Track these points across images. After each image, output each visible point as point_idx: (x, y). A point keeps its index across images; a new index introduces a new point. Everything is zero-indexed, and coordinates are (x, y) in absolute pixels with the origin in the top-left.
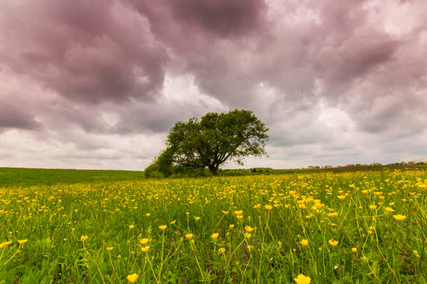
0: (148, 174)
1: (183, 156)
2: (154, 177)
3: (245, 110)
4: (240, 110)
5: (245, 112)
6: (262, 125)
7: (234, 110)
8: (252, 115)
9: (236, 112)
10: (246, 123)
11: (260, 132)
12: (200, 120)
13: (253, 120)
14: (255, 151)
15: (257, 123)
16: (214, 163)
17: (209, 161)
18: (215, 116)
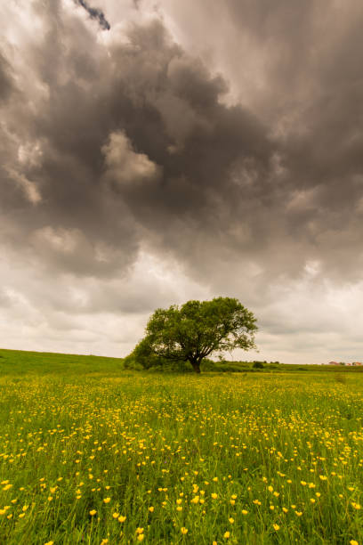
1: (162, 346)
2: (132, 368)
3: (230, 297)
4: (224, 297)
5: (229, 300)
6: (250, 314)
7: (217, 298)
8: (238, 303)
9: (219, 300)
10: (232, 312)
11: (248, 322)
12: (180, 309)
13: (239, 308)
14: (243, 344)
15: (244, 312)
16: (196, 356)
17: (191, 354)
18: (197, 303)
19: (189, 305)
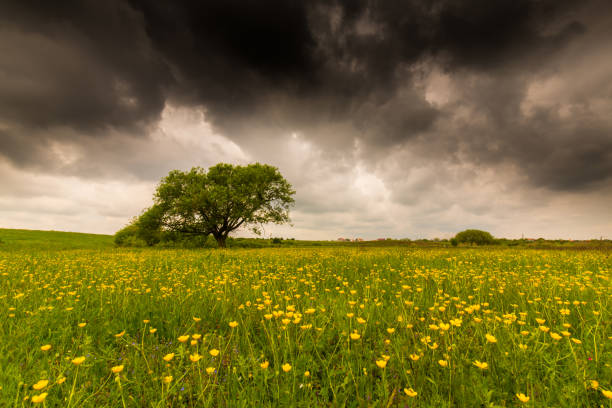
0: (121, 240)
1: (178, 218)
2: (129, 245)
3: (269, 165)
4: (262, 164)
6: (288, 186)
7: (254, 163)
8: (277, 172)
9: (256, 167)
10: (268, 182)
11: (285, 194)
12: (207, 172)
13: (277, 178)
14: (277, 217)
15: (282, 183)
16: (222, 230)
17: (215, 227)
18: (229, 168)
19: (219, 169)
